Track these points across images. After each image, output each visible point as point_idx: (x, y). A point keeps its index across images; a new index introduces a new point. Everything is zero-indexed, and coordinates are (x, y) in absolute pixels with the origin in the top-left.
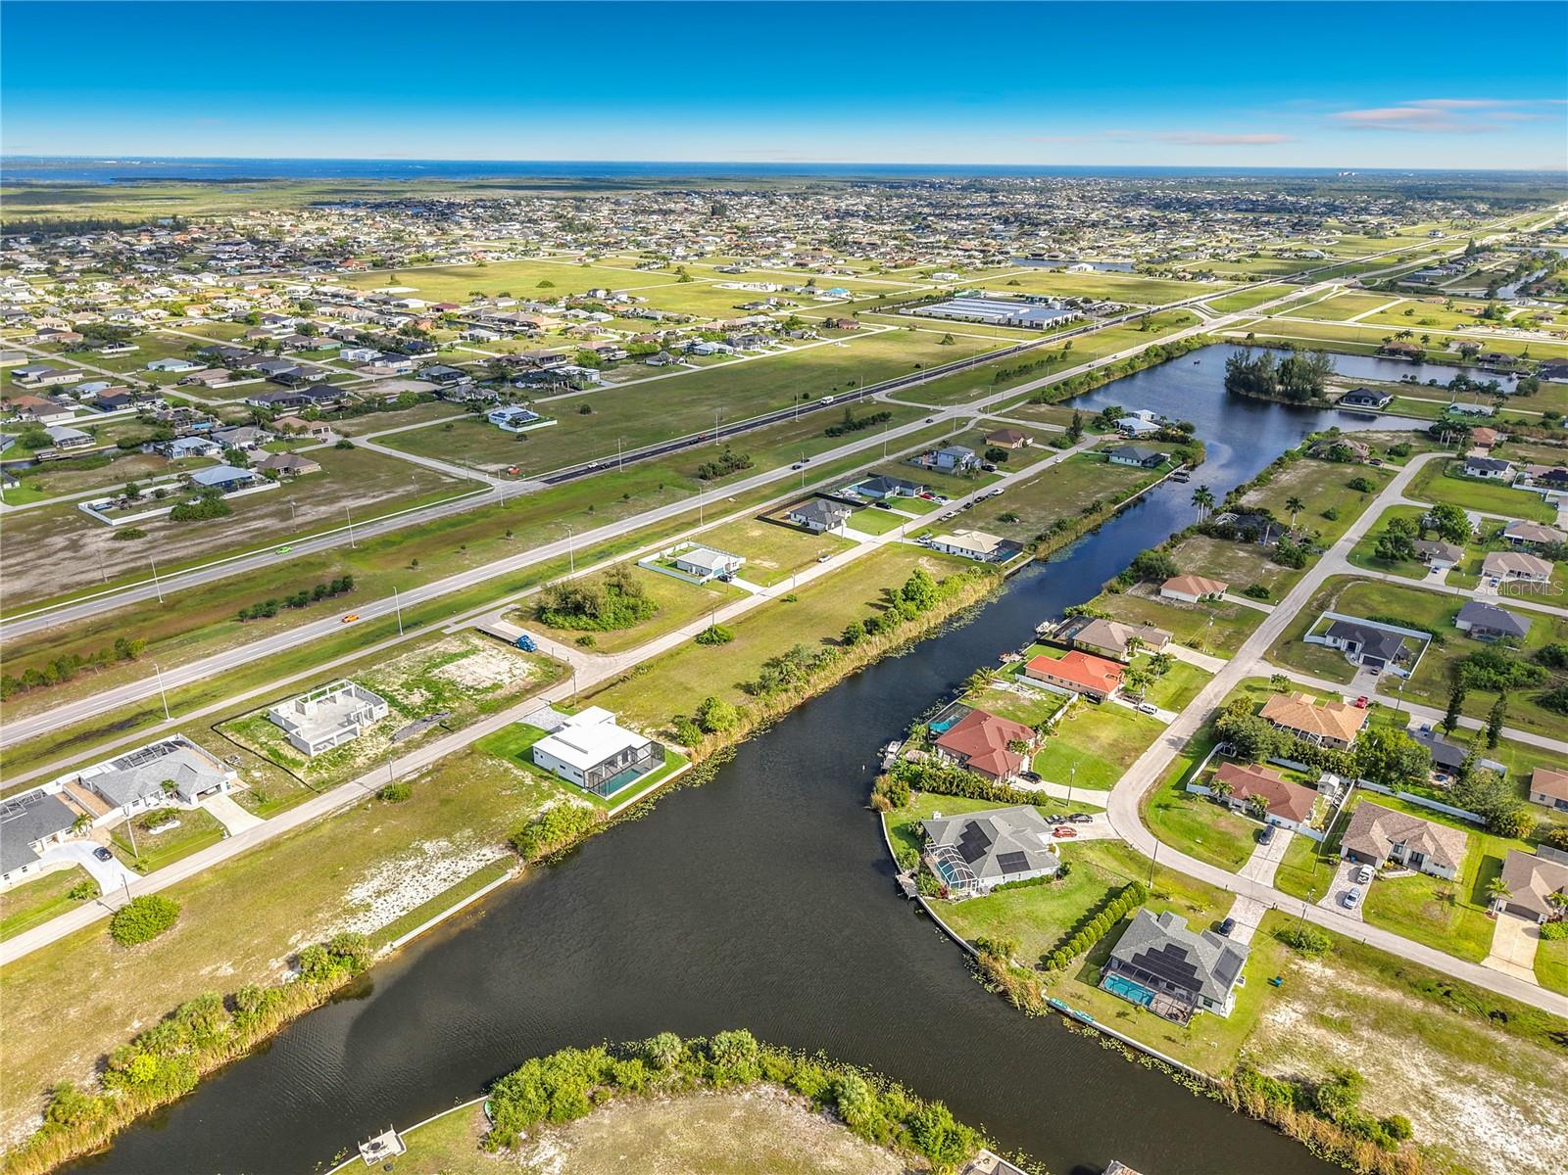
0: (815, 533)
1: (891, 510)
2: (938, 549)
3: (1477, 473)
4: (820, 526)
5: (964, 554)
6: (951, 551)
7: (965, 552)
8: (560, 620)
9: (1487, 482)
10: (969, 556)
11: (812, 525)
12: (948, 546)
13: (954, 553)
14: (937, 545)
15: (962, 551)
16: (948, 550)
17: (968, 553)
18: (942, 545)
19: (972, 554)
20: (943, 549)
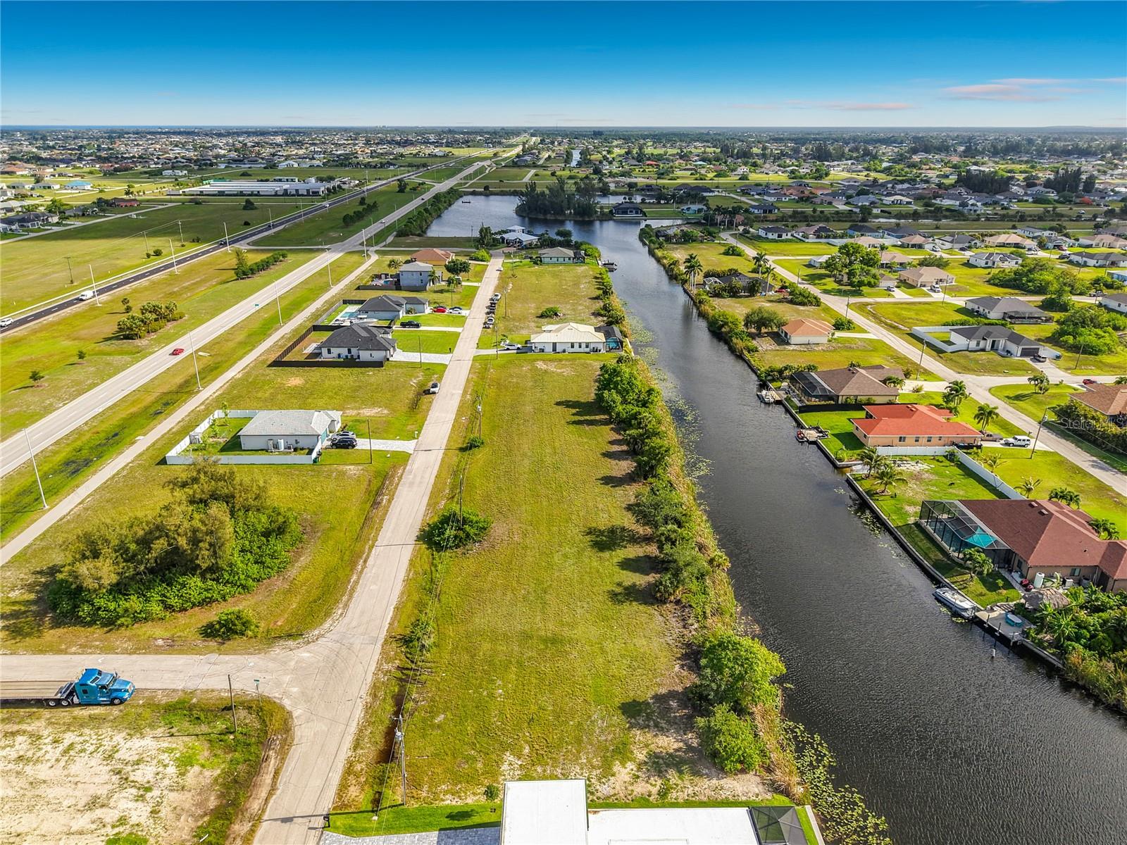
0: (379, 364)
1: (422, 328)
2: (542, 350)
3: (775, 236)
4: (377, 355)
5: (576, 348)
6: (559, 348)
7: (576, 346)
8: (134, 603)
9: (782, 241)
10: (584, 349)
11: (365, 355)
12: (554, 344)
13: (564, 351)
14: (540, 347)
15: (572, 347)
16: (554, 349)
17: (580, 347)
18: (546, 345)
19: (587, 347)
20: (549, 349)
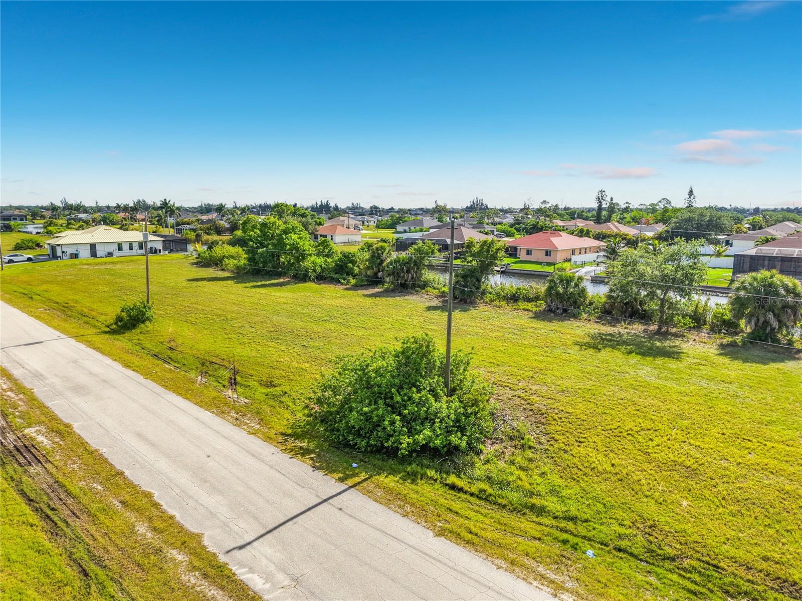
2: (75, 256)
5: (126, 250)
6: (100, 251)
7: (126, 247)
10: (136, 251)
12: (93, 246)
13: (110, 254)
14: (70, 251)
15: (120, 248)
16: (94, 254)
17: (131, 248)
18: (79, 247)
19: (141, 247)
20: (85, 253)
